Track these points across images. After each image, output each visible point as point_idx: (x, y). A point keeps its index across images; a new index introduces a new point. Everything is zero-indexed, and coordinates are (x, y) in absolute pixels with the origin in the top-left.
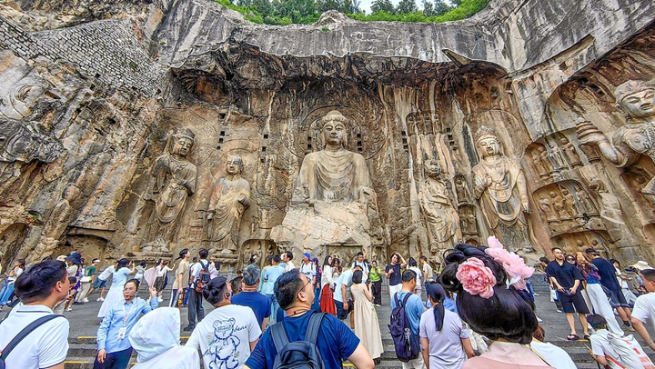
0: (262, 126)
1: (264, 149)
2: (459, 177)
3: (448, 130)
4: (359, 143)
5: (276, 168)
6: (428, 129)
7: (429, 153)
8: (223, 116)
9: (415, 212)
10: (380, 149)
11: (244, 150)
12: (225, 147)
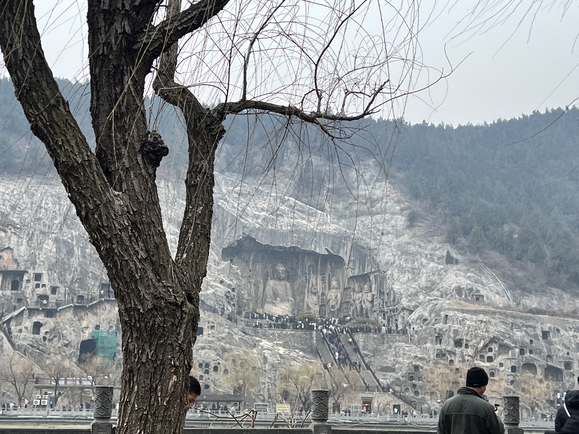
1: (250, 276)
2: (323, 294)
3: (324, 274)
4: (288, 276)
5: (254, 285)
6: (315, 272)
7: (314, 283)
9: (305, 306)
10: (296, 279)
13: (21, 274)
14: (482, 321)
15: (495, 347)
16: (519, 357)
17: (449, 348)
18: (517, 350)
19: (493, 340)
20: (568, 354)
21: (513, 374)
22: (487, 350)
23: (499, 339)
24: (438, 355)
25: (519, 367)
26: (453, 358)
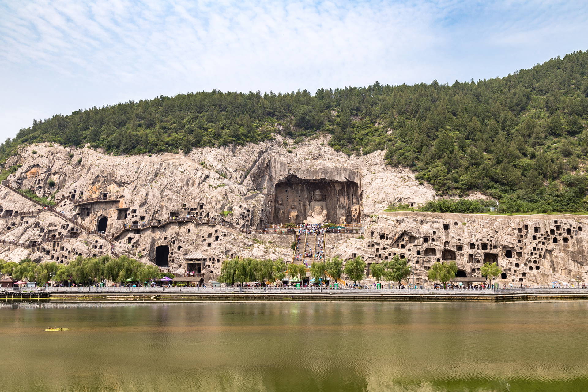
0: (298, 193)
1: (299, 200)
2: (348, 208)
6: (343, 194)
7: (343, 201)
8: (287, 191)
9: (338, 216)
10: (330, 200)
11: (294, 201)
12: (289, 200)
13: (126, 210)
14: (397, 221)
15: (406, 238)
16: (423, 243)
17: (376, 241)
18: (422, 240)
19: (404, 233)
20: (460, 240)
21: (419, 256)
22: (401, 240)
23: (409, 233)
24: (369, 246)
25: (422, 251)
26: (378, 247)
